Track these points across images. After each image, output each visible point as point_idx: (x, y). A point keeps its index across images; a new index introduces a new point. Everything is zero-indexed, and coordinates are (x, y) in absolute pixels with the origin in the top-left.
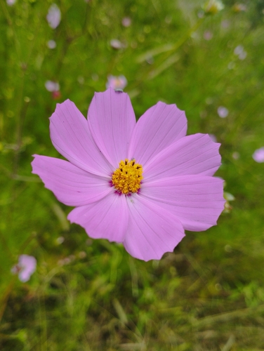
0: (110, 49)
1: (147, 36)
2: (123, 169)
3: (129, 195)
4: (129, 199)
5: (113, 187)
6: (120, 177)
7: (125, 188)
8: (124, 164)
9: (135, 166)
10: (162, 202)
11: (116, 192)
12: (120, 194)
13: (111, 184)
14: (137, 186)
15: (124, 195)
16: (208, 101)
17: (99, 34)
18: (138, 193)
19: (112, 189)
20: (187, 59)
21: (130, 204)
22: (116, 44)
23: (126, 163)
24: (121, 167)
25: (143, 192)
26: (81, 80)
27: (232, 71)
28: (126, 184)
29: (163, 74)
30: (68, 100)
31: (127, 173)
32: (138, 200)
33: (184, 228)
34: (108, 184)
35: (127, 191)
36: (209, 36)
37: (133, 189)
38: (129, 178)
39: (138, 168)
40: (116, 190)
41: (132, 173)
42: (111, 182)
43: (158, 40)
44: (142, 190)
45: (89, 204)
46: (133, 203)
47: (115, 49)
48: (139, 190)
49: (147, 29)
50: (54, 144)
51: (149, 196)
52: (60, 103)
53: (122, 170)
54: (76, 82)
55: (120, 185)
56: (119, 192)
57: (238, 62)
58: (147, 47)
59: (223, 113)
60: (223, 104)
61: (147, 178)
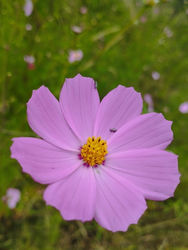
0: (72, 34)
1: (98, 21)
2: (91, 146)
3: (96, 166)
4: (95, 170)
5: (82, 160)
6: (88, 152)
7: (93, 161)
8: (91, 141)
9: (101, 142)
10: (124, 172)
11: (85, 164)
12: (88, 166)
13: (80, 157)
14: (102, 159)
15: (91, 167)
16: (145, 68)
17: (64, 19)
18: (103, 164)
19: (81, 162)
20: (128, 37)
21: (97, 175)
22: (77, 30)
23: (93, 140)
24: (89, 144)
25: (108, 163)
26: (49, 55)
27: (162, 46)
28: (93, 158)
29: (111, 49)
30: (43, 86)
31: (94, 149)
32: (104, 171)
33: (145, 197)
34: (77, 157)
35: (94, 163)
36: (144, 20)
37: (100, 162)
38: (96, 153)
39: (103, 144)
40: (84, 162)
41: (99, 148)
42: (80, 155)
43: (107, 23)
44: (106, 161)
45: (62, 179)
46: (99, 173)
47: (76, 34)
48: (104, 162)
49: (99, 16)
50: (31, 126)
51: (113, 167)
52: (36, 89)
53: (89, 146)
54: (45, 57)
55: (88, 159)
56: (87, 165)
57: (166, 39)
58: (99, 28)
59: (156, 76)
60: (155, 70)
61: (110, 150)
